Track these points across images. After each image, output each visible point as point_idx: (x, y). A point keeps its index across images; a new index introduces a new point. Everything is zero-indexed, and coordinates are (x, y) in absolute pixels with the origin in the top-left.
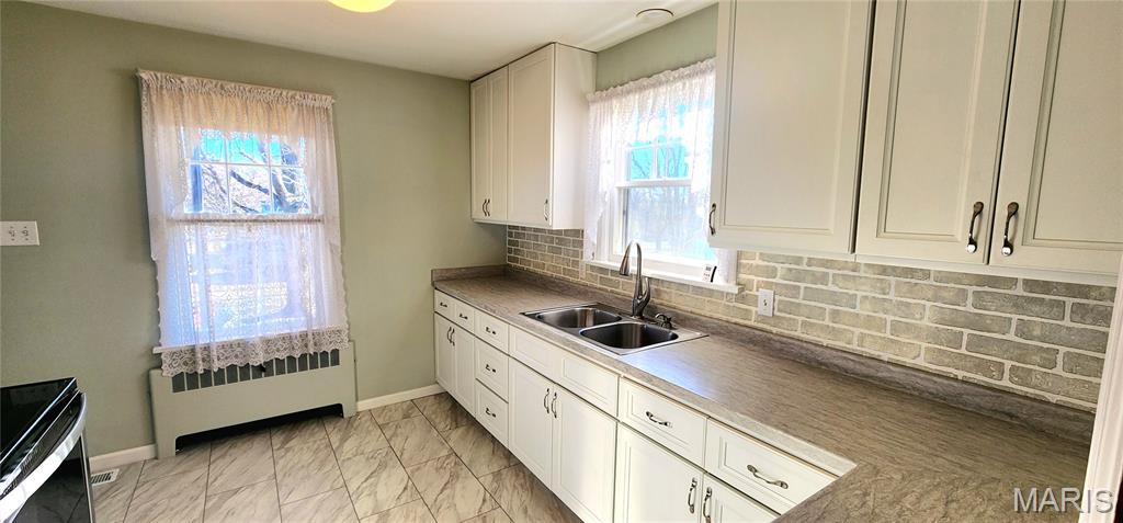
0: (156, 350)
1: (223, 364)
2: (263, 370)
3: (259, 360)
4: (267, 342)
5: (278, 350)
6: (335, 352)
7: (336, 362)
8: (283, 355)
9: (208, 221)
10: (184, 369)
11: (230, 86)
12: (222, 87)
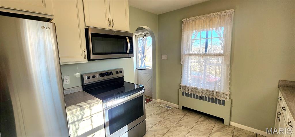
0: (180, 85)
1: (192, 93)
2: (201, 98)
3: (200, 94)
4: (203, 90)
5: (206, 94)
6: (224, 101)
7: (223, 104)
8: (207, 96)
9: (193, 55)
10: (184, 91)
11: (200, 17)
12: (198, 18)
